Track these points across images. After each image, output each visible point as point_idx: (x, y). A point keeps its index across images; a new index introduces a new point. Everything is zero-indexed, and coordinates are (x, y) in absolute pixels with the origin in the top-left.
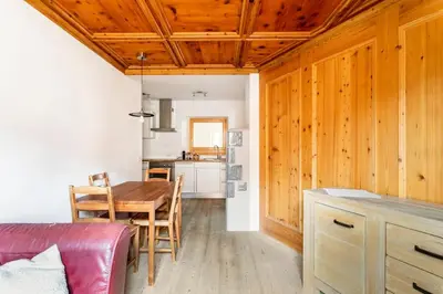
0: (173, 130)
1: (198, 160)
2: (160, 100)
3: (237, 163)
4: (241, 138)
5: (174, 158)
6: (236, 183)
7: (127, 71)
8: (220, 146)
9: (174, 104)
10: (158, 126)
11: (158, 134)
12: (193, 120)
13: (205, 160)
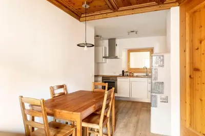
0: (116, 58)
1: (133, 76)
2: (109, 39)
3: (159, 80)
4: (163, 60)
5: (118, 74)
6: (159, 96)
7: (81, 19)
8: (148, 67)
9: (118, 42)
10: (108, 56)
11: (108, 60)
12: (130, 51)
13: (137, 77)
